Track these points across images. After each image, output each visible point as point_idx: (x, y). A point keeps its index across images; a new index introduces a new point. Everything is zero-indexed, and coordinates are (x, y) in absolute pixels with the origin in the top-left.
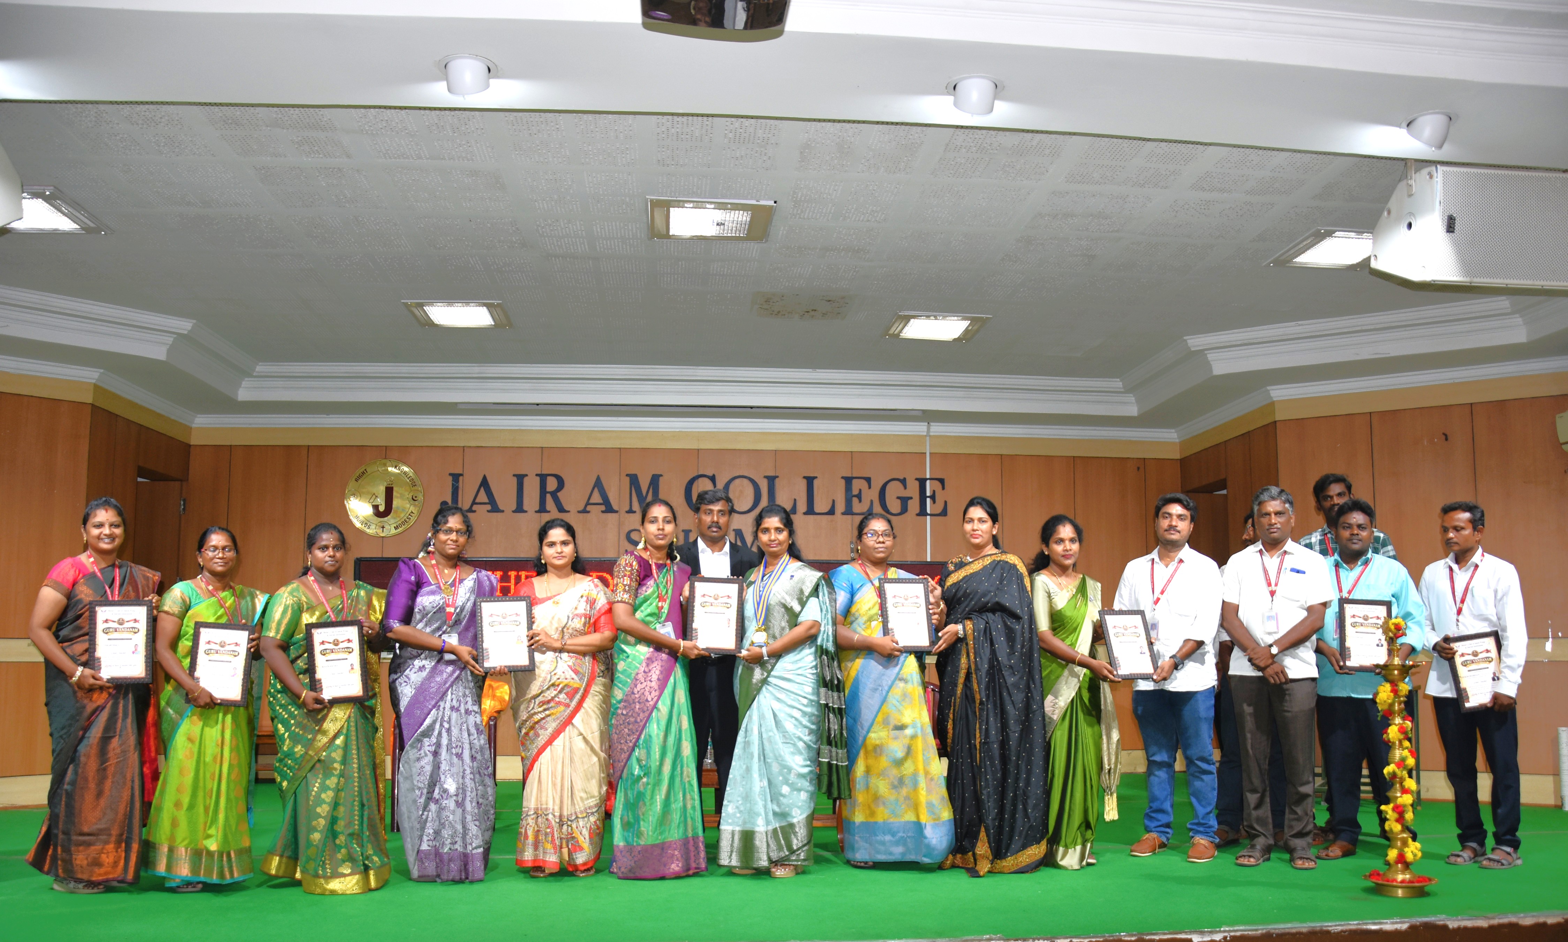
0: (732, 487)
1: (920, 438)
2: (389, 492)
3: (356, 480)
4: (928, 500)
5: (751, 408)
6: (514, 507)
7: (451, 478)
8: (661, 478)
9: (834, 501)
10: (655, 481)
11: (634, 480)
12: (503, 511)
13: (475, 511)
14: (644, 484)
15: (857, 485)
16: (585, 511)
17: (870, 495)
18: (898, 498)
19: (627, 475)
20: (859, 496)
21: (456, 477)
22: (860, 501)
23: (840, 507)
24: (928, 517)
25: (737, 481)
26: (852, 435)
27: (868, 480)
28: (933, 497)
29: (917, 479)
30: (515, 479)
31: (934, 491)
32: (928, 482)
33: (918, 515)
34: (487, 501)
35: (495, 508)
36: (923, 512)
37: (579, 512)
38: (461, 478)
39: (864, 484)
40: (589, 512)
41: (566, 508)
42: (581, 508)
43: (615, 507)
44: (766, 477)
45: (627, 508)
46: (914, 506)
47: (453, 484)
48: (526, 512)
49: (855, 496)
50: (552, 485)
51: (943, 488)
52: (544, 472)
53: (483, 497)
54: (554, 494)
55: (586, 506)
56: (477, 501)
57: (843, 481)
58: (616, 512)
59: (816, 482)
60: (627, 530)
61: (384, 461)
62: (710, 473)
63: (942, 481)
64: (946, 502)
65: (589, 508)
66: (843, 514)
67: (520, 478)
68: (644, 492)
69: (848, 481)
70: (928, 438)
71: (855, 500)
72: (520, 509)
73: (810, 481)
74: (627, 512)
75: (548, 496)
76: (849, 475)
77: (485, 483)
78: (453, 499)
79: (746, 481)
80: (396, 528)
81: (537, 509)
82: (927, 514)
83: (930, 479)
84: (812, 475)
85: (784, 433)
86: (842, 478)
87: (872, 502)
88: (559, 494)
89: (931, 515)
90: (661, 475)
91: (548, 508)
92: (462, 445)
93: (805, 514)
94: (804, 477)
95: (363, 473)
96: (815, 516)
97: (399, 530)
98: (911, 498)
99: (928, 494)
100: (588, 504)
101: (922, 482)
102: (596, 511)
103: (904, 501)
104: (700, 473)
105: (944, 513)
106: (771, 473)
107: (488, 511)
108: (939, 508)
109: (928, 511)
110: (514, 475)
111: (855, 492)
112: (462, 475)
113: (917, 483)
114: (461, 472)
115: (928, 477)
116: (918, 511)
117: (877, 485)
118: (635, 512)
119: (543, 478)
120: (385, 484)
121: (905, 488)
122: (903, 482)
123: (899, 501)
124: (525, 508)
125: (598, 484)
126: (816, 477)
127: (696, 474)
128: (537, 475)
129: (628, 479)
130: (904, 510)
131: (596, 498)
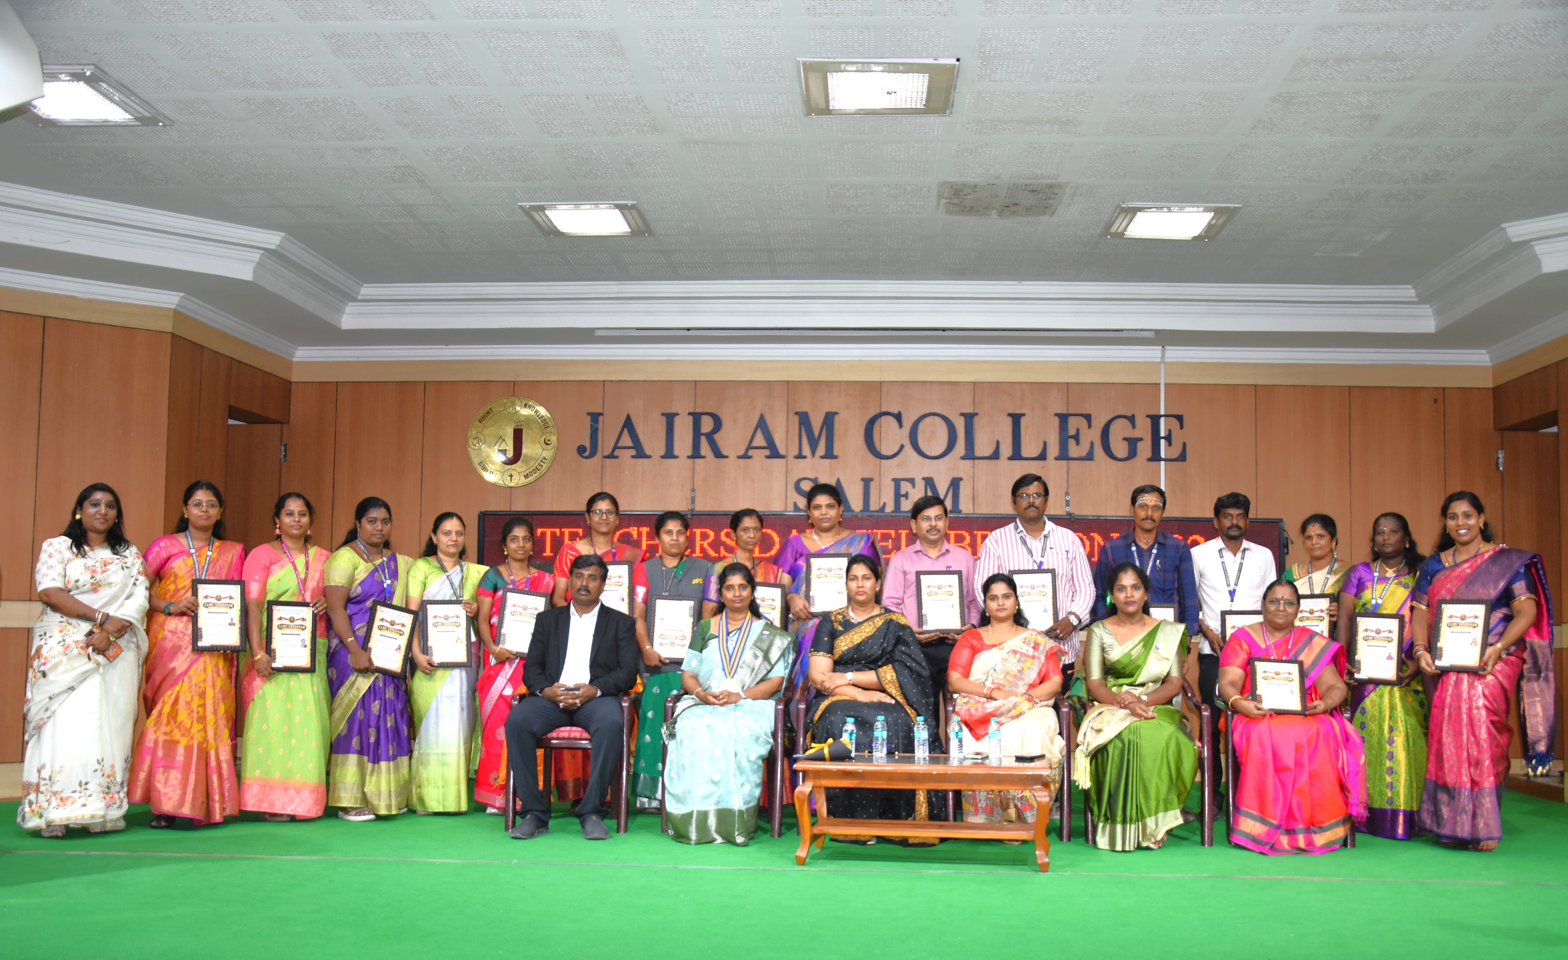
0: (921, 427)
1: (1152, 366)
2: (518, 436)
3: (480, 421)
4: (1163, 442)
5: (944, 330)
6: (662, 453)
7: (589, 418)
8: (836, 417)
9: (1045, 443)
10: (829, 419)
11: (804, 419)
12: (649, 457)
13: (617, 457)
14: (817, 423)
15: (1074, 424)
16: (746, 456)
17: (1092, 435)
18: (1125, 439)
19: (796, 413)
20: (1076, 438)
21: (595, 417)
22: (1078, 443)
23: (1053, 450)
24: (1163, 463)
25: (928, 420)
26: (1068, 362)
27: (1088, 417)
28: (1168, 438)
29: (1148, 416)
30: (664, 418)
31: (1170, 431)
32: (1162, 420)
33: (1149, 460)
34: (630, 444)
35: (641, 454)
36: (1155, 457)
37: (739, 457)
38: (601, 418)
39: (1083, 422)
40: (750, 457)
41: (724, 453)
42: (742, 453)
43: (782, 452)
44: (962, 414)
45: (796, 453)
46: (1144, 449)
47: (592, 426)
48: (677, 457)
49: (1071, 437)
50: (707, 425)
51: (1182, 427)
52: (698, 410)
53: (626, 440)
54: (710, 437)
55: (747, 451)
56: (620, 444)
57: (1057, 419)
58: (783, 457)
59: (1023, 421)
60: (796, 479)
61: (512, 398)
62: (895, 411)
63: (1180, 418)
64: (1184, 444)
65: (751, 453)
66: (1056, 459)
67: (670, 418)
68: (816, 432)
69: (1063, 418)
70: (1162, 366)
71: (1072, 442)
72: (669, 454)
73: (1016, 419)
74: (797, 457)
75: (703, 439)
76: (1065, 412)
77: (628, 424)
78: (591, 442)
79: (938, 420)
80: (526, 477)
81: (690, 454)
82: (1160, 459)
83: (1165, 416)
84: (1018, 412)
85: (984, 362)
86: (1056, 415)
87: (1092, 444)
88: (716, 436)
89: (1166, 460)
90: (837, 413)
91: (703, 453)
92: (602, 379)
93: (1010, 459)
94: (1009, 415)
95: (488, 413)
96: (1023, 462)
97: (531, 479)
98: (1141, 439)
99: (1162, 434)
100: (750, 447)
101: (1155, 420)
102: (759, 455)
103: (1132, 443)
104: (884, 410)
105: (1182, 457)
106: (969, 410)
107: (633, 457)
108: (1176, 452)
109: (1163, 455)
110: (663, 414)
111: (1072, 432)
112: (601, 414)
113: (1149, 421)
114: (601, 411)
115: (1162, 412)
116: (1149, 455)
117: (1099, 423)
118: (805, 457)
119: (696, 418)
120: (514, 426)
121: (1134, 427)
122: (1132, 419)
123: (1126, 443)
124: (676, 453)
125: (762, 424)
126: (1024, 415)
127: (878, 411)
128: (690, 414)
129: (797, 418)
130: (1132, 454)
131: (760, 441)
